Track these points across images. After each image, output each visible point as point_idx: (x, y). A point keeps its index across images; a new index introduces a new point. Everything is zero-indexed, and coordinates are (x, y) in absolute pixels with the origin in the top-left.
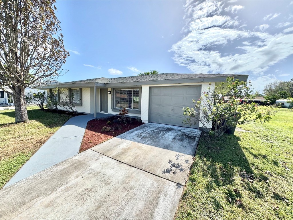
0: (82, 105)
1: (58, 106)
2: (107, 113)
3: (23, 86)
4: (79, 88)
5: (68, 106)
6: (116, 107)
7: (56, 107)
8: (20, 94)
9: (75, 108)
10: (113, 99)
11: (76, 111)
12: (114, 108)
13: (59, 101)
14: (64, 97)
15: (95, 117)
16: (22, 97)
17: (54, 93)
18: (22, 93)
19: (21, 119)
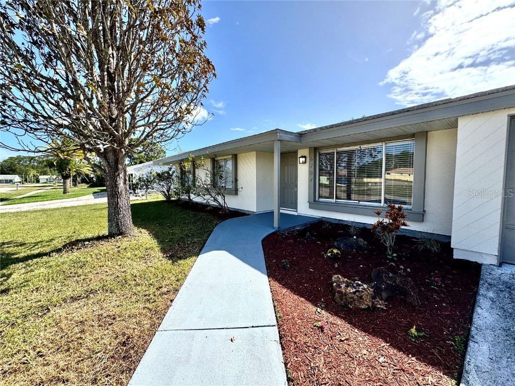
0: (236, 194)
1: (192, 196)
2: (295, 214)
3: (123, 150)
4: (231, 156)
5: (211, 195)
6: (320, 197)
7: (189, 197)
8: (117, 169)
9: (224, 200)
10: (313, 176)
11: (226, 206)
12: (315, 201)
13: (194, 185)
14: (203, 175)
15: (276, 225)
16: (121, 175)
17: (185, 168)
18: (120, 167)
19: (119, 230)
